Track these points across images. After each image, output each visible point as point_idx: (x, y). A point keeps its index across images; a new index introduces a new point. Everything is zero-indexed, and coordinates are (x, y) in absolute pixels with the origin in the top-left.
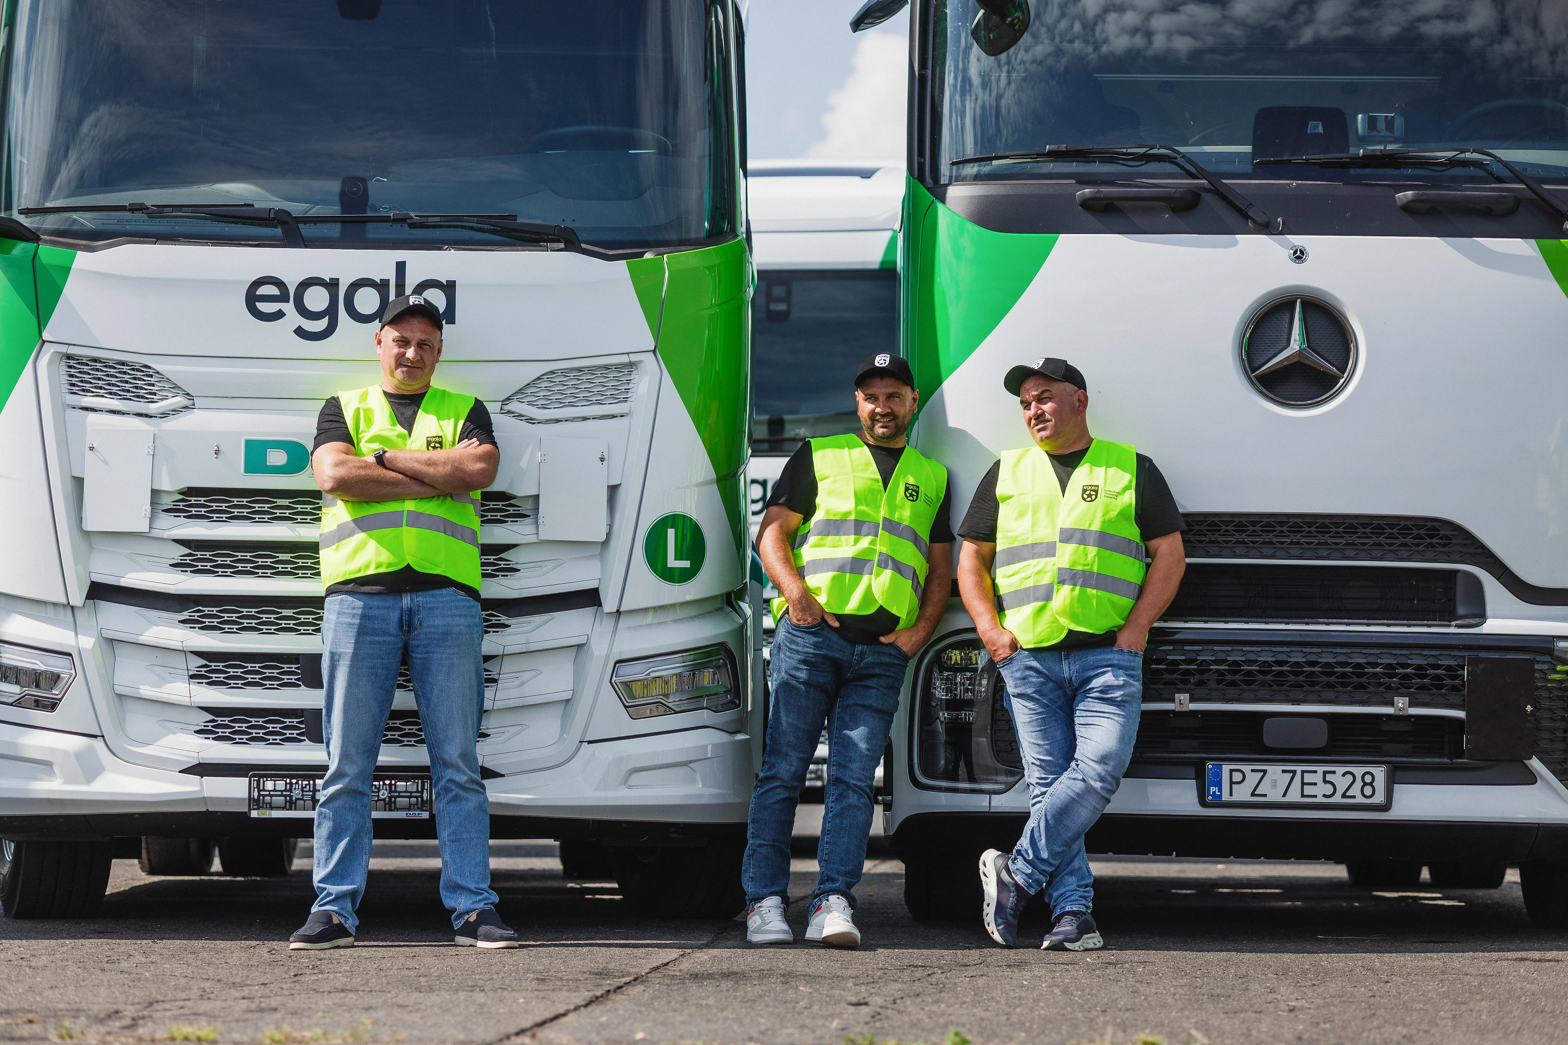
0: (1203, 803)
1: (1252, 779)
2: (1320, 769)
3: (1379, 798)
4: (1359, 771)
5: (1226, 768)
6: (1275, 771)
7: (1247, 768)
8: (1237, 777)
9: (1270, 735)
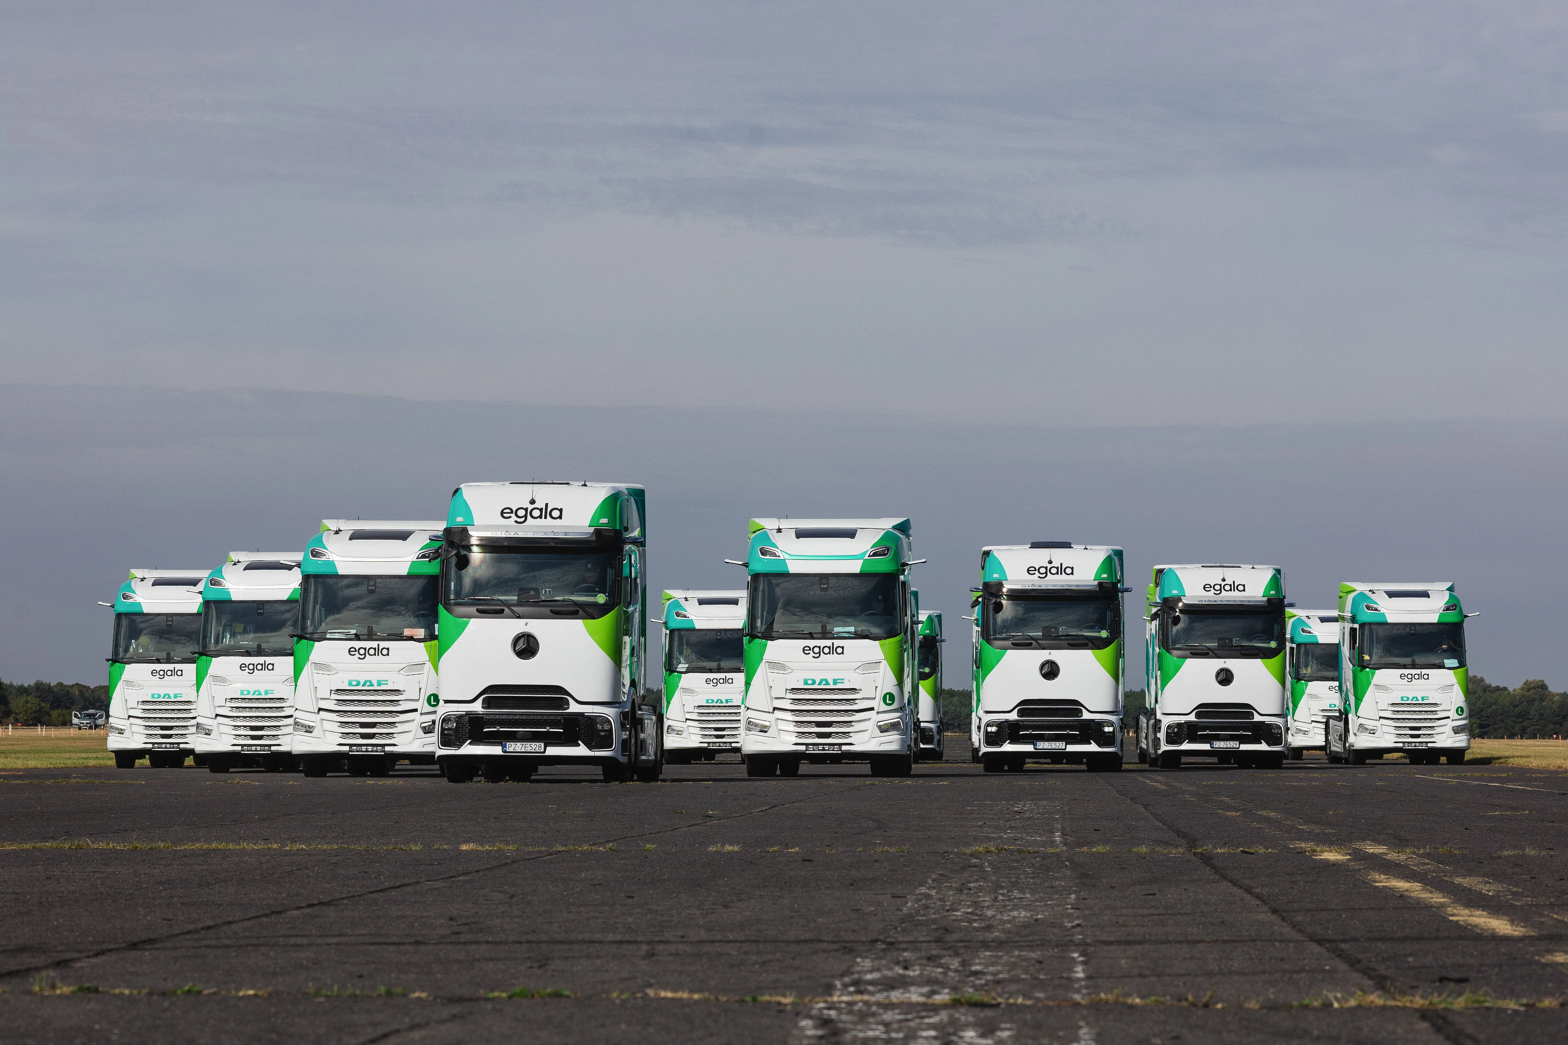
0: (503, 752)
1: (514, 746)
2: (529, 744)
3: (542, 750)
4: (538, 744)
5: (508, 744)
6: (519, 744)
7: (512, 744)
8: (510, 745)
9: (518, 736)
